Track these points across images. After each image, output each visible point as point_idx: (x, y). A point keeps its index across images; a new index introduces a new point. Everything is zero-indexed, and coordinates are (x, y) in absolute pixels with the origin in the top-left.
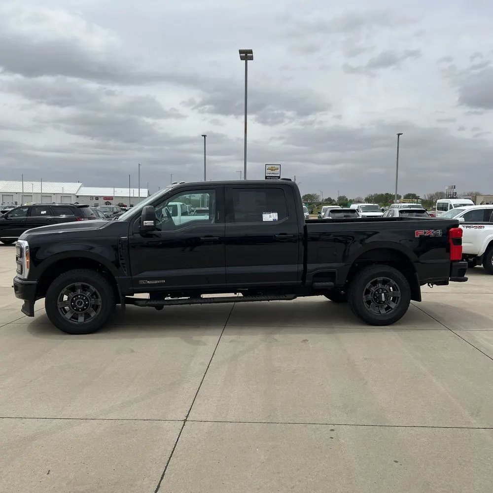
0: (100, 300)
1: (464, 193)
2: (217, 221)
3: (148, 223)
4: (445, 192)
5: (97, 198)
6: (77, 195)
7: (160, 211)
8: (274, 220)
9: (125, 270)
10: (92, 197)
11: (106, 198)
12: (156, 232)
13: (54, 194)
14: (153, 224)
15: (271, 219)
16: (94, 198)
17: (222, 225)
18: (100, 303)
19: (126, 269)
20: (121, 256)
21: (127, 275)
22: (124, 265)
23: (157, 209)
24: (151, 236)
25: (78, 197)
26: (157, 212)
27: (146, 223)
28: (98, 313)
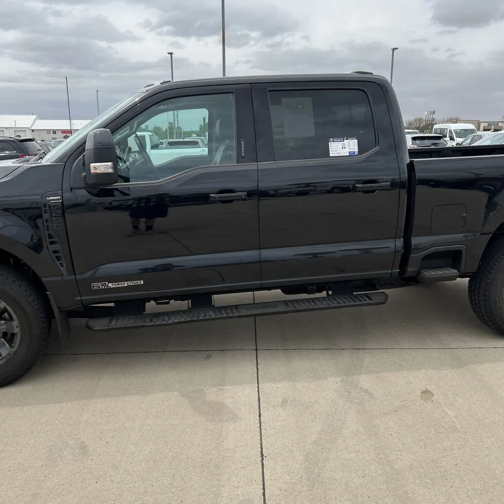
0: (16, 323)
1: (444, 119)
2: (240, 159)
3: (102, 167)
4: (424, 118)
5: (54, 132)
6: (33, 128)
7: (124, 142)
8: (352, 155)
9: (61, 265)
10: (48, 131)
11: (64, 132)
12: (120, 185)
13: (7, 128)
14: (111, 171)
15: (345, 153)
16: (52, 132)
17: (251, 166)
18: (16, 330)
19: (63, 261)
20: (50, 236)
21: (66, 275)
22: (58, 255)
23: (118, 137)
24: (110, 193)
25: (33, 131)
26: (119, 144)
27: (95, 168)
28: (15, 349)
